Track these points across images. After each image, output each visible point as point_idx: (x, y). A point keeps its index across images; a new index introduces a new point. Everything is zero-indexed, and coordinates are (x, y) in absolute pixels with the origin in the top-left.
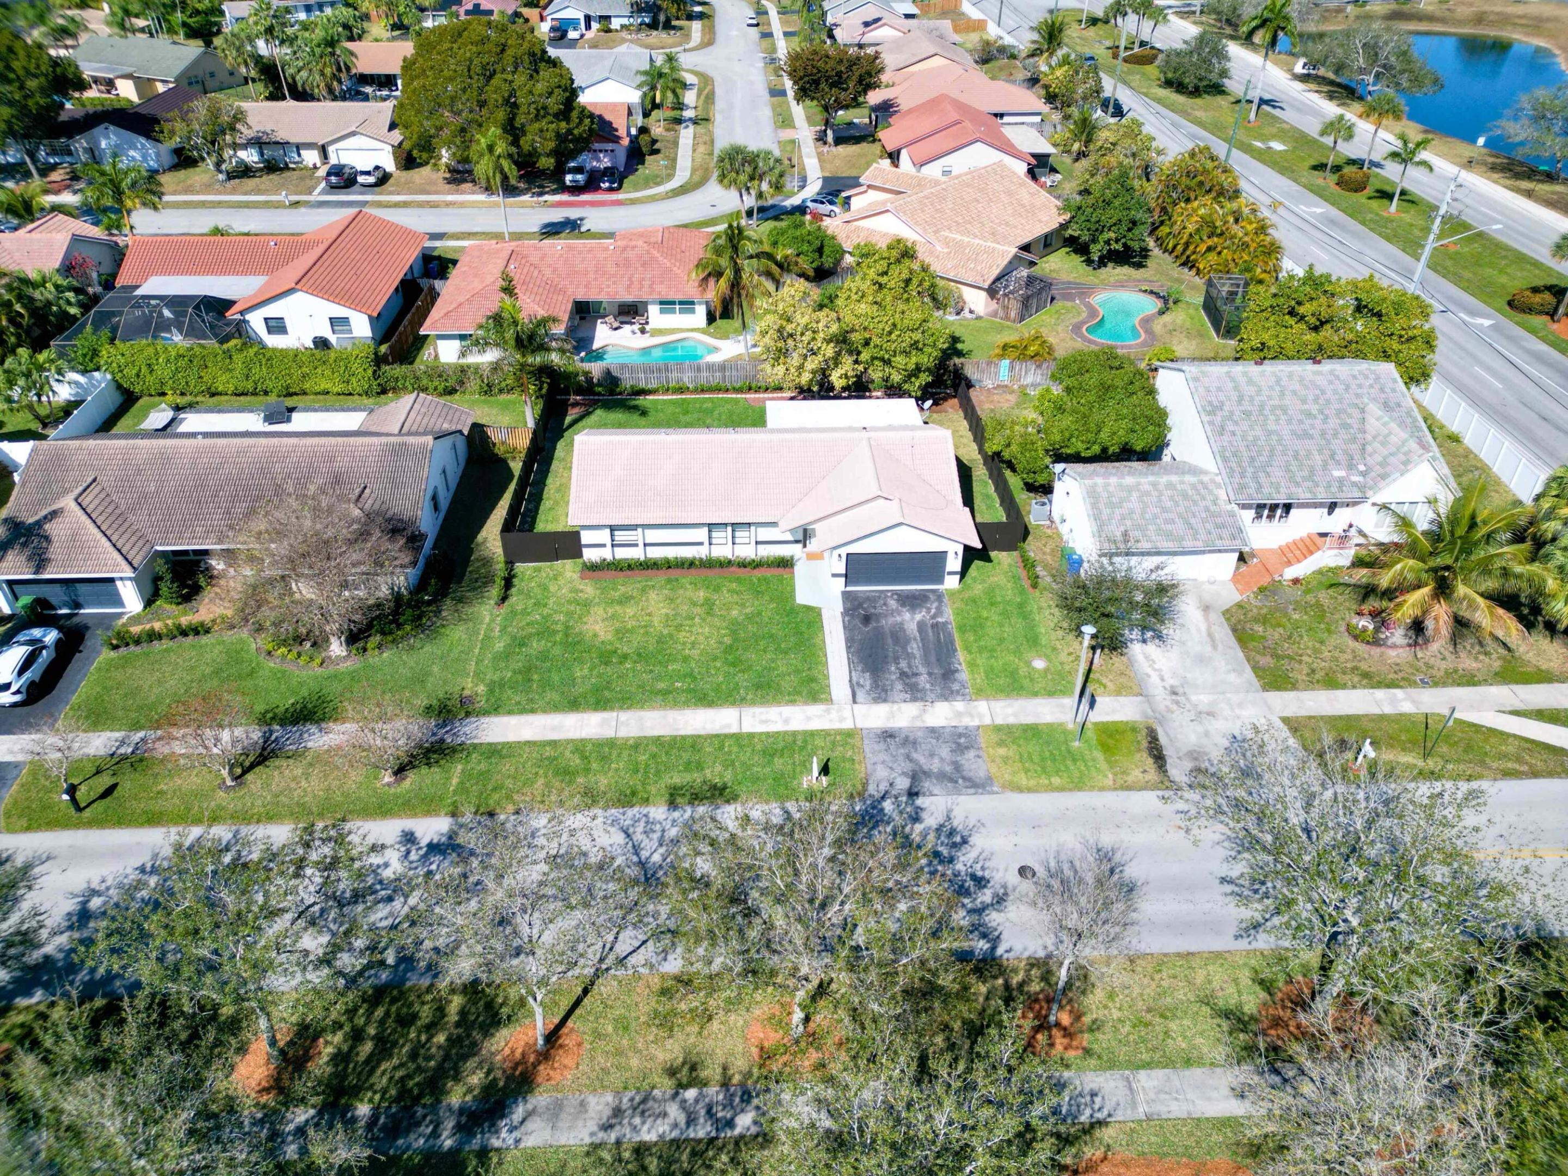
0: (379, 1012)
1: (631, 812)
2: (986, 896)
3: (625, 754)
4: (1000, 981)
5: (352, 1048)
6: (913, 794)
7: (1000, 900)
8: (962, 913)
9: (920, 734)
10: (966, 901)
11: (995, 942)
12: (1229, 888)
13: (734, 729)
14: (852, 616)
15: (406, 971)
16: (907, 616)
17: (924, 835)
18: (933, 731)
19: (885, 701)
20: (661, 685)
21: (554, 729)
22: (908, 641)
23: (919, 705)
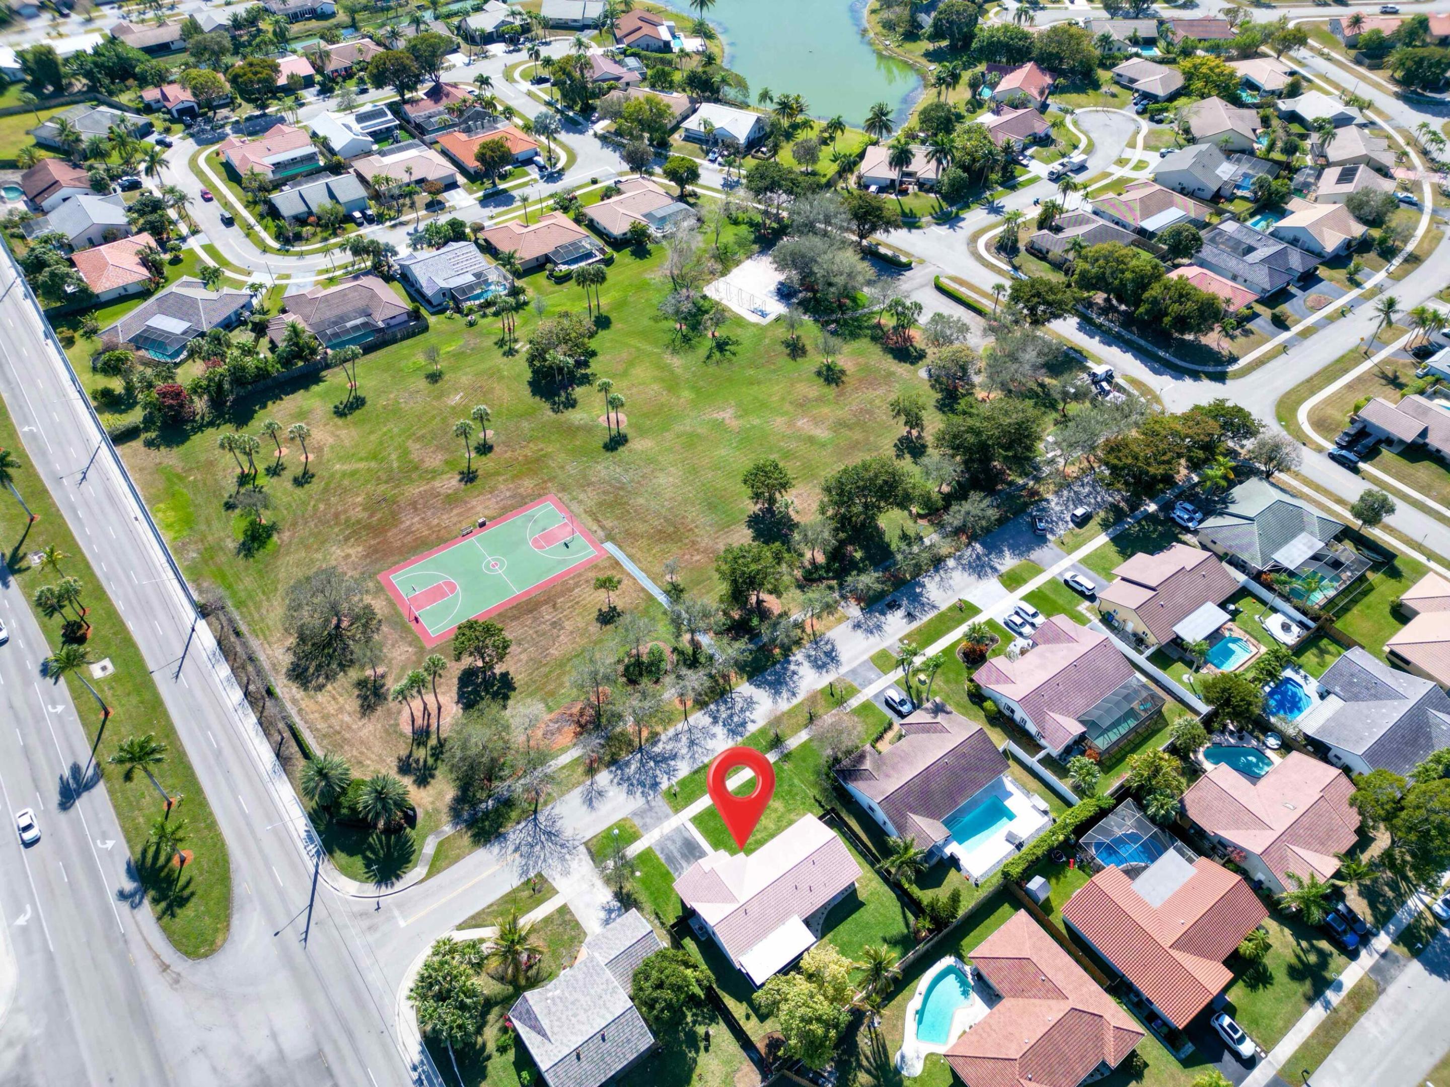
1: (712, 756)
2: (616, 781)
4: (604, 763)
6: (648, 801)
7: (612, 782)
8: (619, 774)
9: (658, 823)
10: (620, 777)
11: (609, 771)
12: (561, 816)
17: (638, 789)
18: (656, 826)
19: (675, 830)
22: (681, 856)
23: (665, 834)
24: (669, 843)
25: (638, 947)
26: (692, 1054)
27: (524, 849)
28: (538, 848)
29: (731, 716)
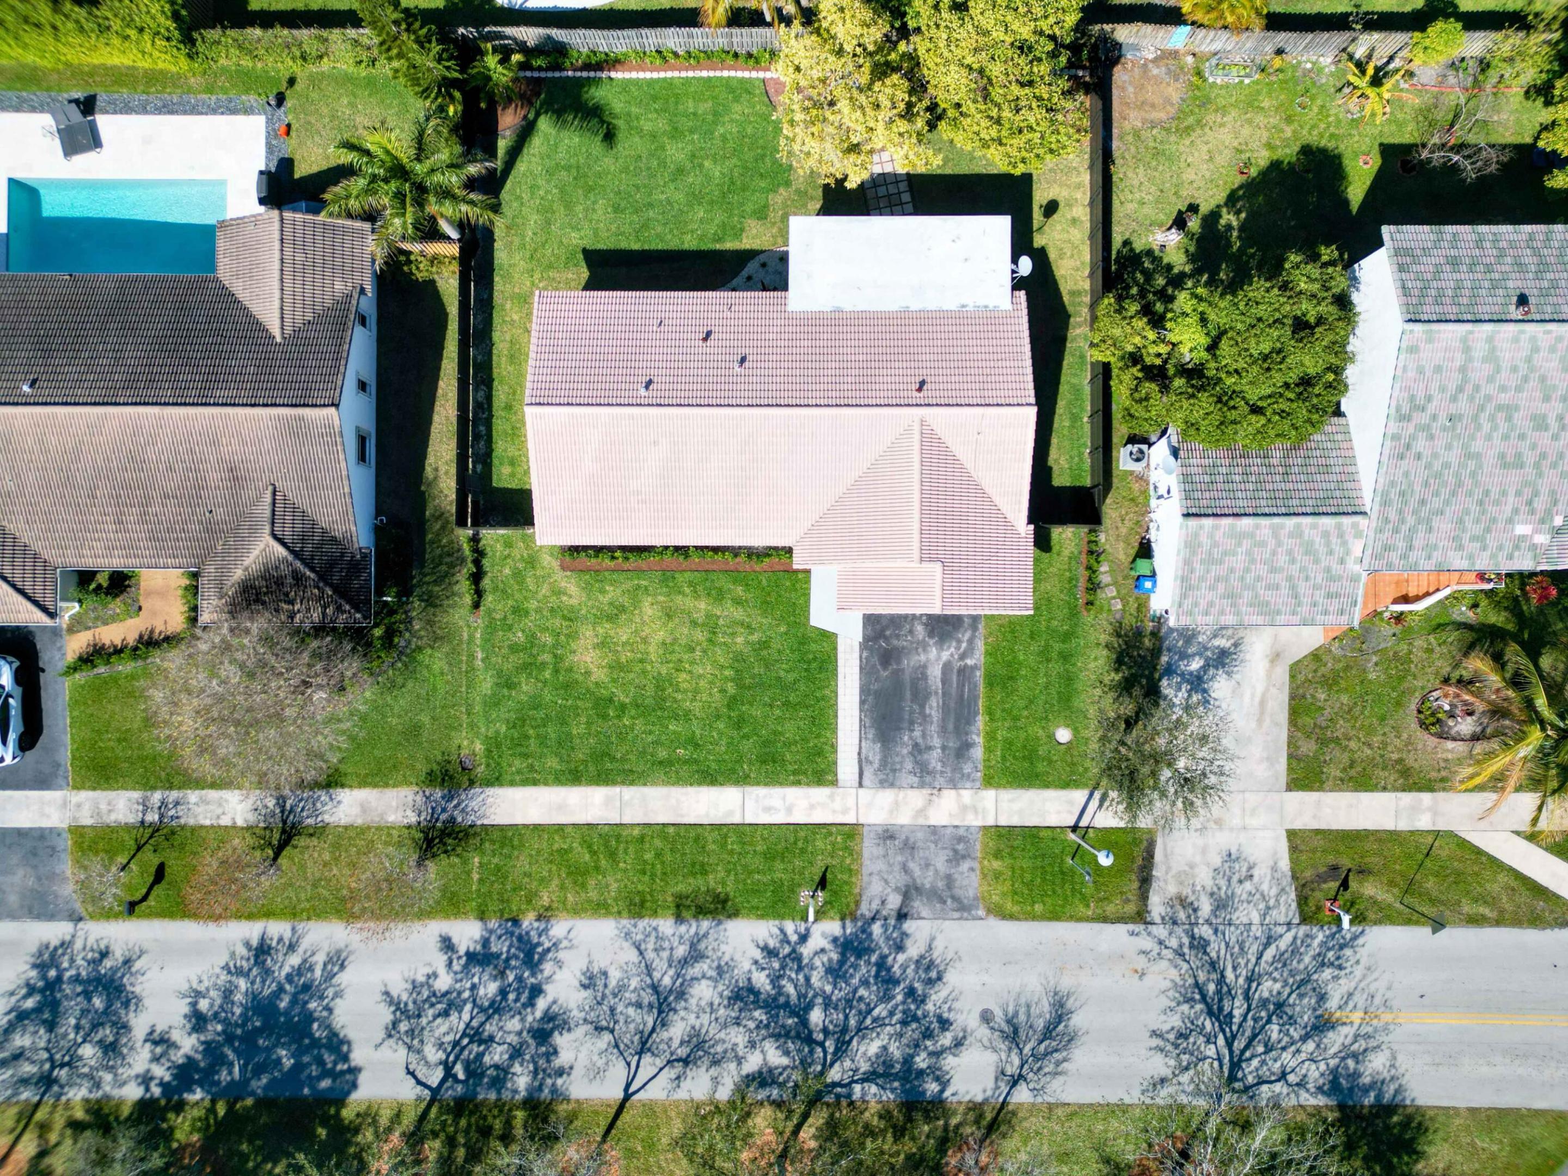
0: (463, 1123)
1: (643, 924)
2: (946, 1039)
3: (631, 850)
4: (941, 1122)
5: (451, 1153)
6: (902, 916)
7: (958, 1043)
8: (923, 1055)
9: (920, 835)
10: (928, 1043)
11: (944, 1085)
12: (1156, 1042)
13: (737, 819)
14: (870, 649)
15: (476, 1085)
16: (933, 652)
17: (904, 968)
18: (934, 830)
19: (892, 785)
20: (662, 754)
21: (561, 807)
22: (927, 697)
23: (926, 791)
24: (934, 758)
25: (1242, 504)
26: (1228, 218)
27: (1305, 1014)
28: (1268, 988)
29: (496, 1008)
